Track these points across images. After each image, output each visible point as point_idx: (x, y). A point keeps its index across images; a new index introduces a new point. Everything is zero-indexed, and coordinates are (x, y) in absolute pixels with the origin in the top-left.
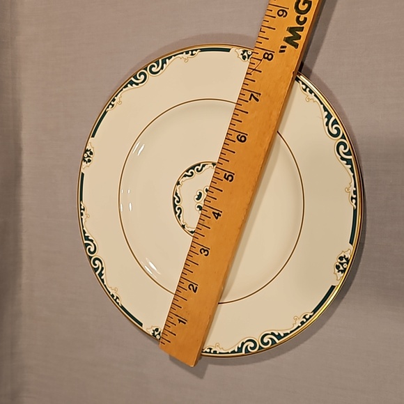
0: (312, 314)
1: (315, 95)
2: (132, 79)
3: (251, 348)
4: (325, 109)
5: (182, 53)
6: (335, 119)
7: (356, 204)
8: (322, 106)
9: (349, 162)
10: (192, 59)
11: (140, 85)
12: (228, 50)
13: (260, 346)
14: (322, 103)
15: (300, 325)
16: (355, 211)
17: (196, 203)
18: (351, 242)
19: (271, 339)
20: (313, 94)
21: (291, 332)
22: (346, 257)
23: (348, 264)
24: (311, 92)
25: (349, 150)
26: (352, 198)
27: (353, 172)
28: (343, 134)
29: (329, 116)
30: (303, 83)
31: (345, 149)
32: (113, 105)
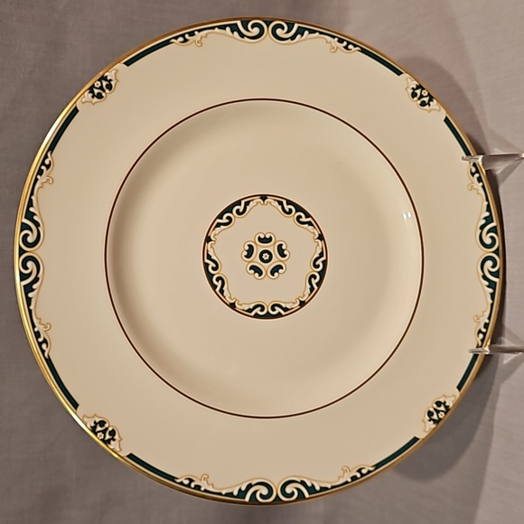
0: (173, 40)
1: (34, 326)
2: (307, 495)
4: (29, 301)
5: (206, 491)
6: (21, 280)
7: (46, 157)
8: (31, 307)
11: (299, 480)
12: (132, 457)
13: (268, 26)
14: (30, 311)
15: (196, 33)
16: (52, 148)
17: (287, 263)
20: (36, 330)
21: (213, 28)
24: (37, 335)
25: (21, 231)
26: (48, 167)
27: (30, 200)
28: (20, 255)
29: (28, 289)
30: (43, 351)
31: (27, 235)
32: (359, 471)
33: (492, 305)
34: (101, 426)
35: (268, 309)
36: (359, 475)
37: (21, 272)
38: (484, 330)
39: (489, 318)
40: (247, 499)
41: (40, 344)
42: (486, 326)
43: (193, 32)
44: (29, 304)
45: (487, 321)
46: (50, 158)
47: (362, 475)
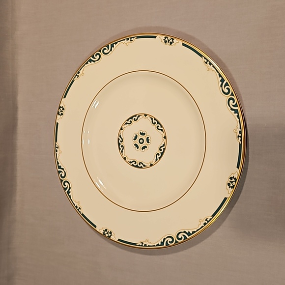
1: (213, 66)
2: (91, 58)
3: (170, 242)
4: (220, 76)
5: (124, 40)
6: (227, 82)
7: (241, 140)
9: (236, 111)
10: (131, 44)
11: (96, 62)
12: (155, 37)
13: (176, 240)
14: (218, 72)
15: (203, 225)
16: (240, 146)
18: (238, 167)
19: (184, 235)
21: (197, 230)
22: (235, 177)
23: (236, 182)
24: (210, 64)
25: (236, 103)
26: (238, 136)
27: (239, 118)
28: (232, 92)
29: (222, 81)
30: (205, 58)
31: (233, 102)
32: (78, 76)
35: (132, 120)
36: (78, 75)
37: (229, 85)
40: (110, 45)
41: (208, 61)
43: (205, 225)
44: (219, 74)
46: (239, 140)
47: (76, 75)
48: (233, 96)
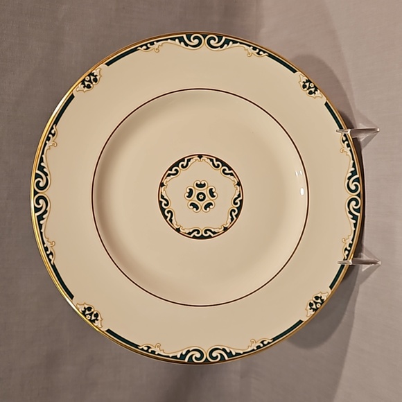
0: (139, 48)
1: (44, 243)
2: (227, 358)
4: (40, 226)
5: (158, 354)
6: (35, 212)
7: (52, 128)
8: (42, 231)
12: (109, 331)
13: (204, 38)
14: (41, 233)
16: (56, 122)
17: (216, 201)
18: (72, 97)
20: (45, 246)
22: (83, 86)
23: (84, 79)
24: (46, 249)
25: (35, 179)
26: (53, 135)
27: (42, 158)
28: (34, 196)
29: (40, 218)
30: (50, 260)
31: (39, 182)
32: (262, 342)
33: (355, 231)
34: (89, 311)
35: (202, 233)
36: (262, 345)
37: (35, 207)
38: (349, 248)
39: (353, 240)
40: (186, 360)
41: (48, 255)
42: (350, 245)
43: (153, 42)
44: (40, 229)
45: (351, 242)
46: (55, 129)
47: (264, 345)
48: (35, 190)
